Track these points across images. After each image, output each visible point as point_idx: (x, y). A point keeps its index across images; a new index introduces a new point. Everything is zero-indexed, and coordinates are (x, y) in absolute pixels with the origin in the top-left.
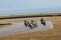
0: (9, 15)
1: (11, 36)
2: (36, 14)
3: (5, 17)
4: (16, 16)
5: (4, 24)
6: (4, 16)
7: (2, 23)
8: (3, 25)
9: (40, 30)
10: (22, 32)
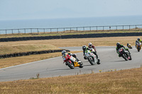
0: (62, 30)
2: (125, 28)
3: (53, 33)
5: (52, 52)
7: (47, 49)
8: (48, 52)
9: (133, 67)
10: (92, 70)
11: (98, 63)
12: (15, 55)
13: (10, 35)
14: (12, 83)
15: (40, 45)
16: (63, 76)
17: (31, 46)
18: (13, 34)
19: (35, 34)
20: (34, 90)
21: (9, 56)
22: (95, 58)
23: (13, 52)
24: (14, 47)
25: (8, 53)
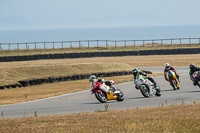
1: (146, 112)
3: (128, 47)
4: (166, 46)
5: (126, 73)
6: (128, 44)
7: (119, 70)
8: (120, 74)
10: (182, 99)
11: (158, 95)
12: (75, 78)
13: (67, 49)
14: (69, 117)
15: (110, 64)
16: (141, 108)
17: (97, 65)
18: (72, 48)
19: (103, 48)
20: (101, 127)
21: (66, 79)
22: (151, 88)
23: (71, 74)
24: (73, 66)
25: (64, 75)
